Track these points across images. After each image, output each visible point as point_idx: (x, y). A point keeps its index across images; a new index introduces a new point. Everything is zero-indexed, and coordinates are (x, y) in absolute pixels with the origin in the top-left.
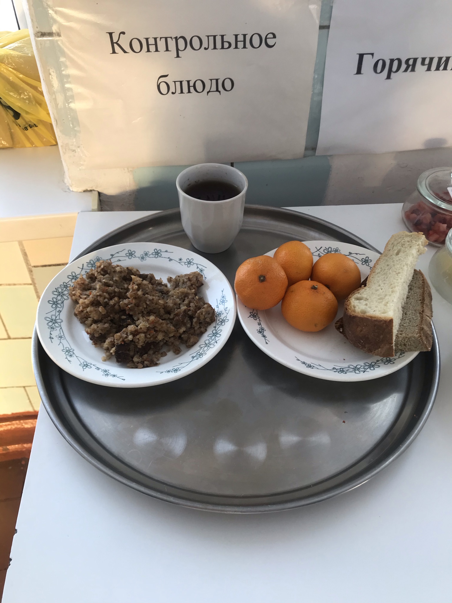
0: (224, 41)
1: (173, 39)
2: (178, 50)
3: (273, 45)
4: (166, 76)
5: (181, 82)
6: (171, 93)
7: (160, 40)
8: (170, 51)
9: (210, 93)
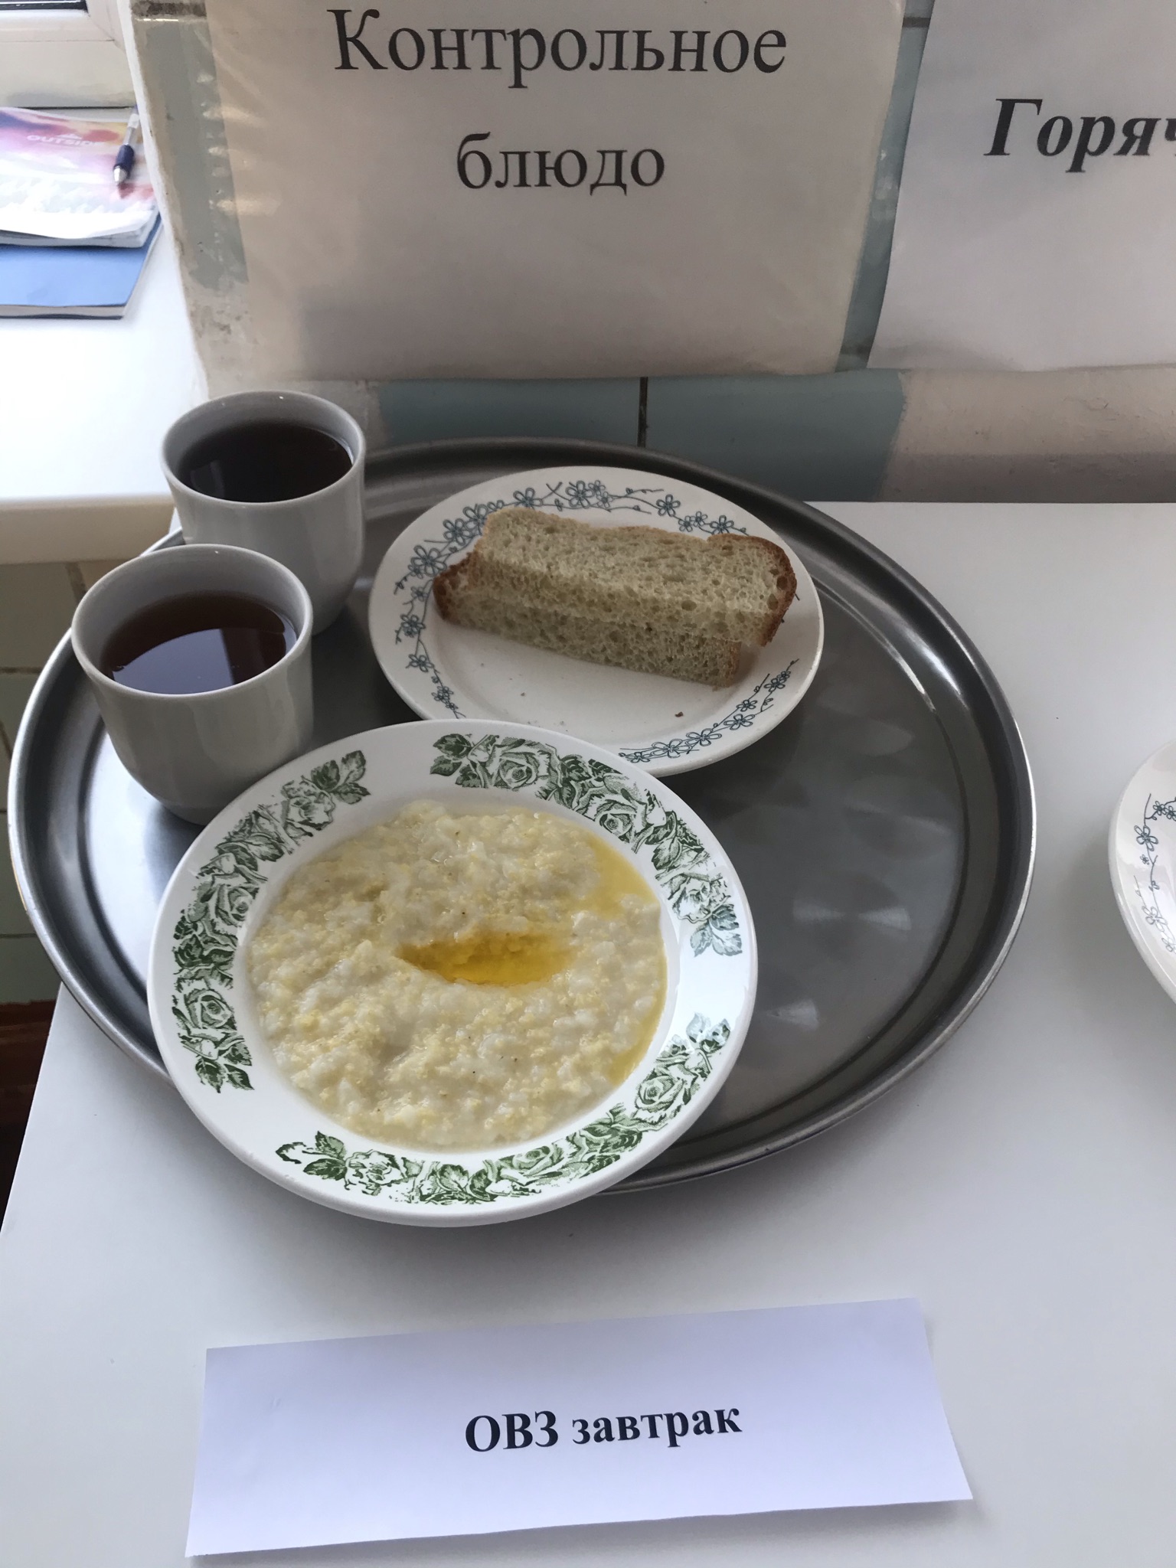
1: (507, 36)
2: (518, 66)
3: (776, 63)
4: (482, 137)
5: (522, 156)
6: (494, 184)
7: (472, 39)
8: (497, 68)
9: (598, 189)
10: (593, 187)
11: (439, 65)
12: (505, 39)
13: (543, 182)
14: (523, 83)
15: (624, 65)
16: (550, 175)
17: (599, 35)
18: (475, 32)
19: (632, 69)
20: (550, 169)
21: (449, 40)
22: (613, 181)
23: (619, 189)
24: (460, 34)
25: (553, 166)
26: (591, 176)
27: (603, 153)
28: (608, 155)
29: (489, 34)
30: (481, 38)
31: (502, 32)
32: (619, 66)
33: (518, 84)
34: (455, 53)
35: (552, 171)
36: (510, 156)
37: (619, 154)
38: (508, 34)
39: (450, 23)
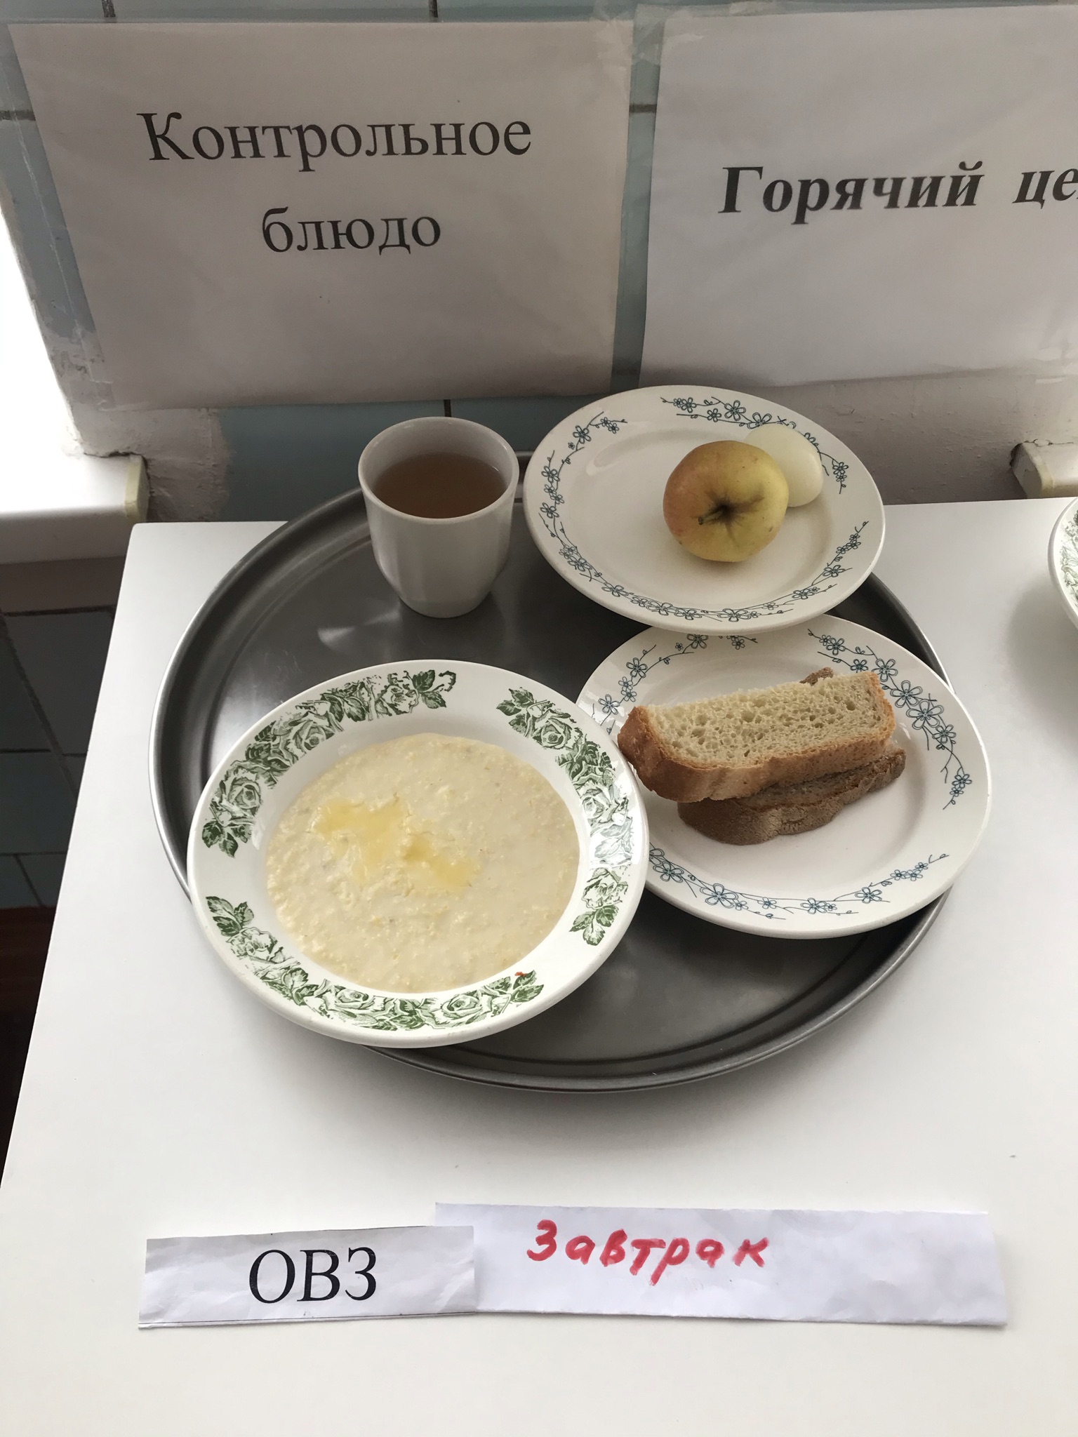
0: (412, 135)
1: (292, 131)
2: (305, 154)
3: (524, 147)
4: (283, 210)
5: (318, 225)
6: (296, 247)
7: (263, 133)
8: (287, 156)
9: (385, 250)
10: (381, 248)
11: (237, 155)
12: (291, 133)
13: (338, 246)
14: (311, 168)
15: (395, 150)
16: (344, 240)
17: (371, 128)
18: (264, 128)
19: (403, 155)
20: (343, 235)
21: (243, 135)
22: (398, 243)
23: (404, 249)
24: (252, 130)
25: (344, 232)
26: (379, 240)
27: (387, 221)
28: (390, 222)
29: (277, 130)
30: (270, 132)
31: (288, 128)
32: (390, 152)
33: (306, 168)
34: (250, 145)
35: (345, 236)
36: (307, 225)
37: (400, 222)
38: (293, 129)
39: (242, 123)
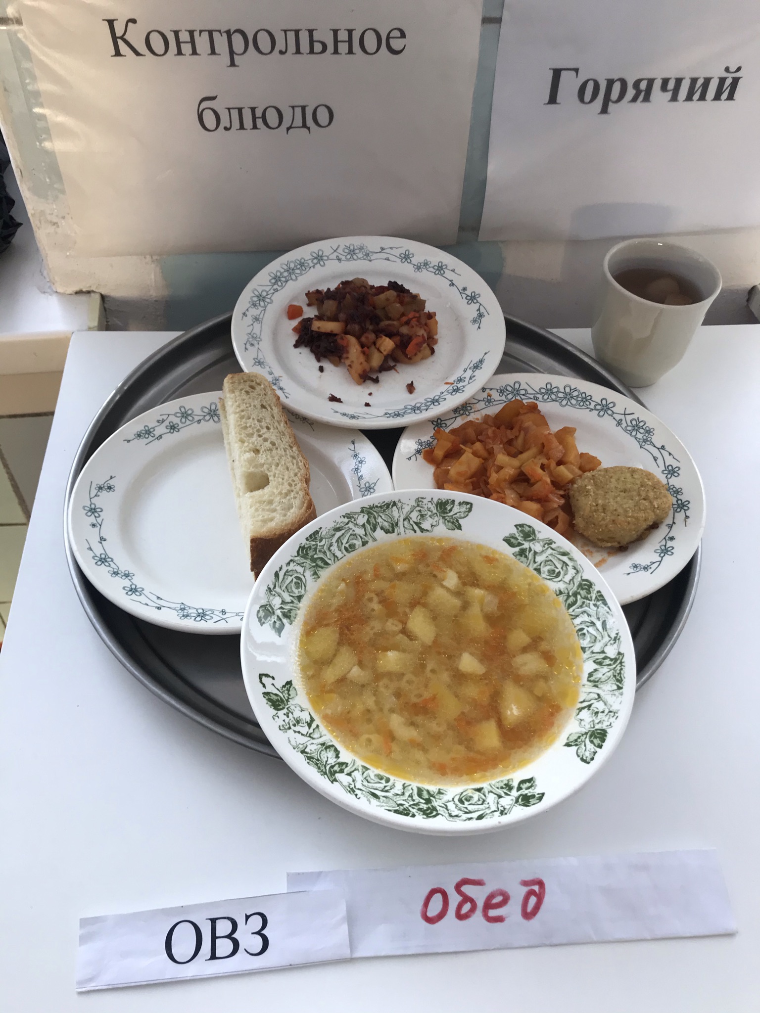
0: (315, 38)
1: (223, 34)
2: (232, 53)
3: (402, 48)
4: (213, 98)
5: (240, 110)
6: (223, 128)
7: (200, 36)
8: (218, 54)
9: (291, 131)
10: (288, 129)
11: (180, 53)
12: (221, 35)
13: (255, 127)
14: (236, 63)
15: (302, 51)
16: (259, 122)
17: (283, 32)
19: (307, 54)
20: (259, 119)
21: (184, 37)
22: (301, 124)
23: (306, 130)
24: (191, 33)
25: (261, 116)
26: (286, 122)
27: (293, 107)
28: (295, 108)
29: (210, 33)
30: (206, 35)
31: (219, 31)
32: (298, 51)
33: (233, 64)
34: (190, 45)
35: (261, 120)
36: (231, 110)
37: (303, 108)
38: (223, 32)
39: (183, 27)
